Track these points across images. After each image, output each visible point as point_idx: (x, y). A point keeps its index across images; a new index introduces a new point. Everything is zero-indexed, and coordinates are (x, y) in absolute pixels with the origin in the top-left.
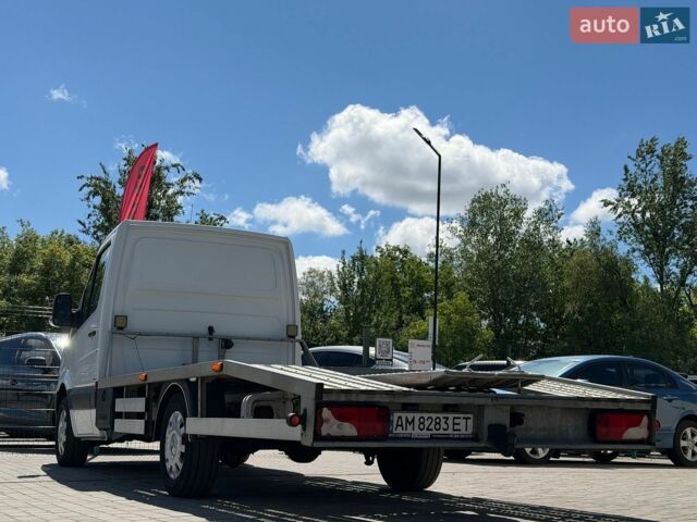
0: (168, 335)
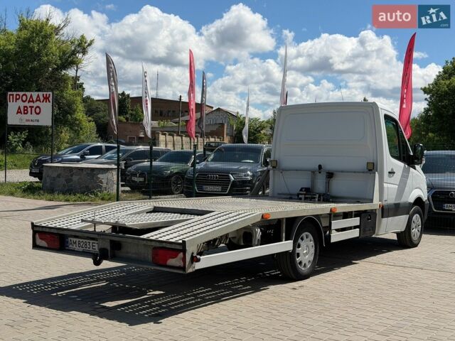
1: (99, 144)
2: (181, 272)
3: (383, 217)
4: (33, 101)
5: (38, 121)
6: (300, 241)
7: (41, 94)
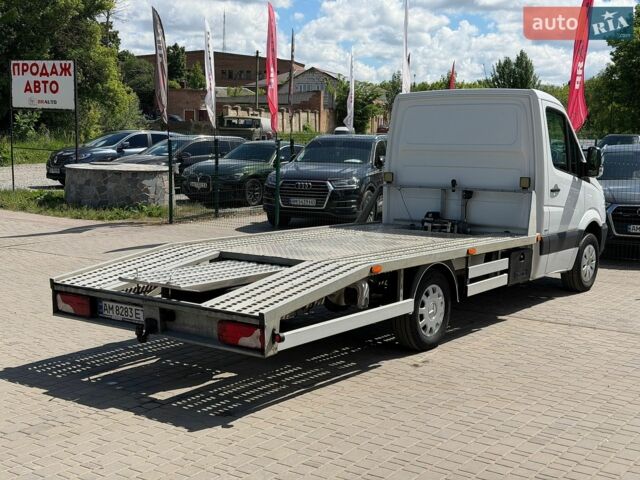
0: (420, 187)
1: (143, 132)
2: (260, 356)
3: (541, 254)
4: (47, 74)
5: (55, 102)
6: (424, 297)
7: (57, 63)
